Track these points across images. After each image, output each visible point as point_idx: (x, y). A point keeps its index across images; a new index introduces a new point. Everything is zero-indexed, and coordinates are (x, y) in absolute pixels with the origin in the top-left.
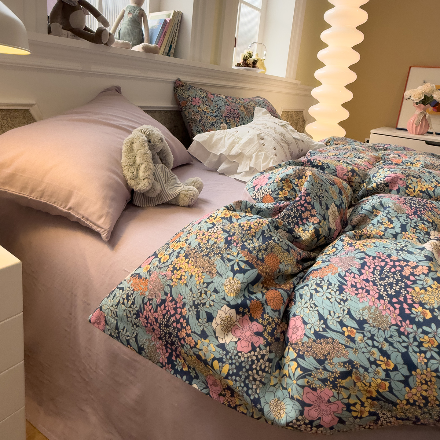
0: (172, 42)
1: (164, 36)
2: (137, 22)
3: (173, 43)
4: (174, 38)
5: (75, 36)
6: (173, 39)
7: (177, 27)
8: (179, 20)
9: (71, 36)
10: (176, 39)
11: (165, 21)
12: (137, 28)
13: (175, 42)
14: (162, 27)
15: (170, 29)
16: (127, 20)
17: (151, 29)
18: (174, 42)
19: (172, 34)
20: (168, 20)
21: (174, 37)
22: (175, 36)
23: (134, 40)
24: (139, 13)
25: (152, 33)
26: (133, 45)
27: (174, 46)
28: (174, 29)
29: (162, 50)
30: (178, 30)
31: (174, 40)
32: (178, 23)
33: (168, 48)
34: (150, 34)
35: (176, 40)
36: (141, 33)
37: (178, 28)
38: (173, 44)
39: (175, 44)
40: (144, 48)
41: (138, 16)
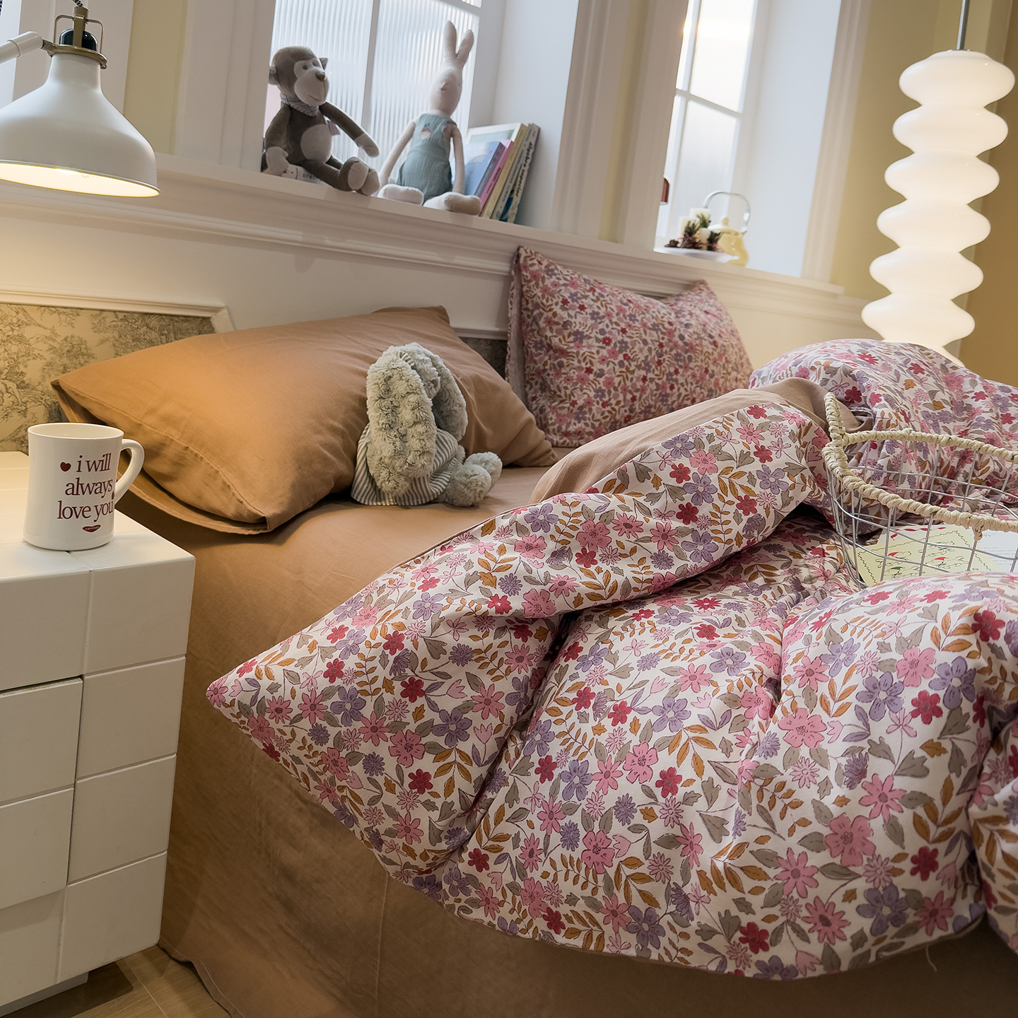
0: (512, 191)
1: (496, 179)
2: (439, 147)
3: (515, 192)
4: (518, 183)
5: (311, 177)
6: (515, 185)
7: (527, 158)
8: (531, 144)
9: (304, 176)
10: (522, 185)
11: (501, 146)
12: (440, 160)
13: (521, 192)
14: (494, 160)
15: (509, 163)
16: (420, 143)
17: (469, 163)
18: (518, 192)
19: (514, 175)
20: (506, 144)
21: (519, 178)
22: (521, 178)
23: (430, 186)
24: (445, 130)
25: (471, 172)
26: (428, 197)
27: (516, 200)
28: (518, 163)
29: (490, 208)
30: (527, 165)
31: (517, 186)
32: (528, 150)
33: (502, 204)
34: (467, 173)
35: (522, 187)
36: (446, 171)
37: (529, 161)
38: (514, 196)
39: (520, 194)
40: (448, 202)
41: (442, 136)
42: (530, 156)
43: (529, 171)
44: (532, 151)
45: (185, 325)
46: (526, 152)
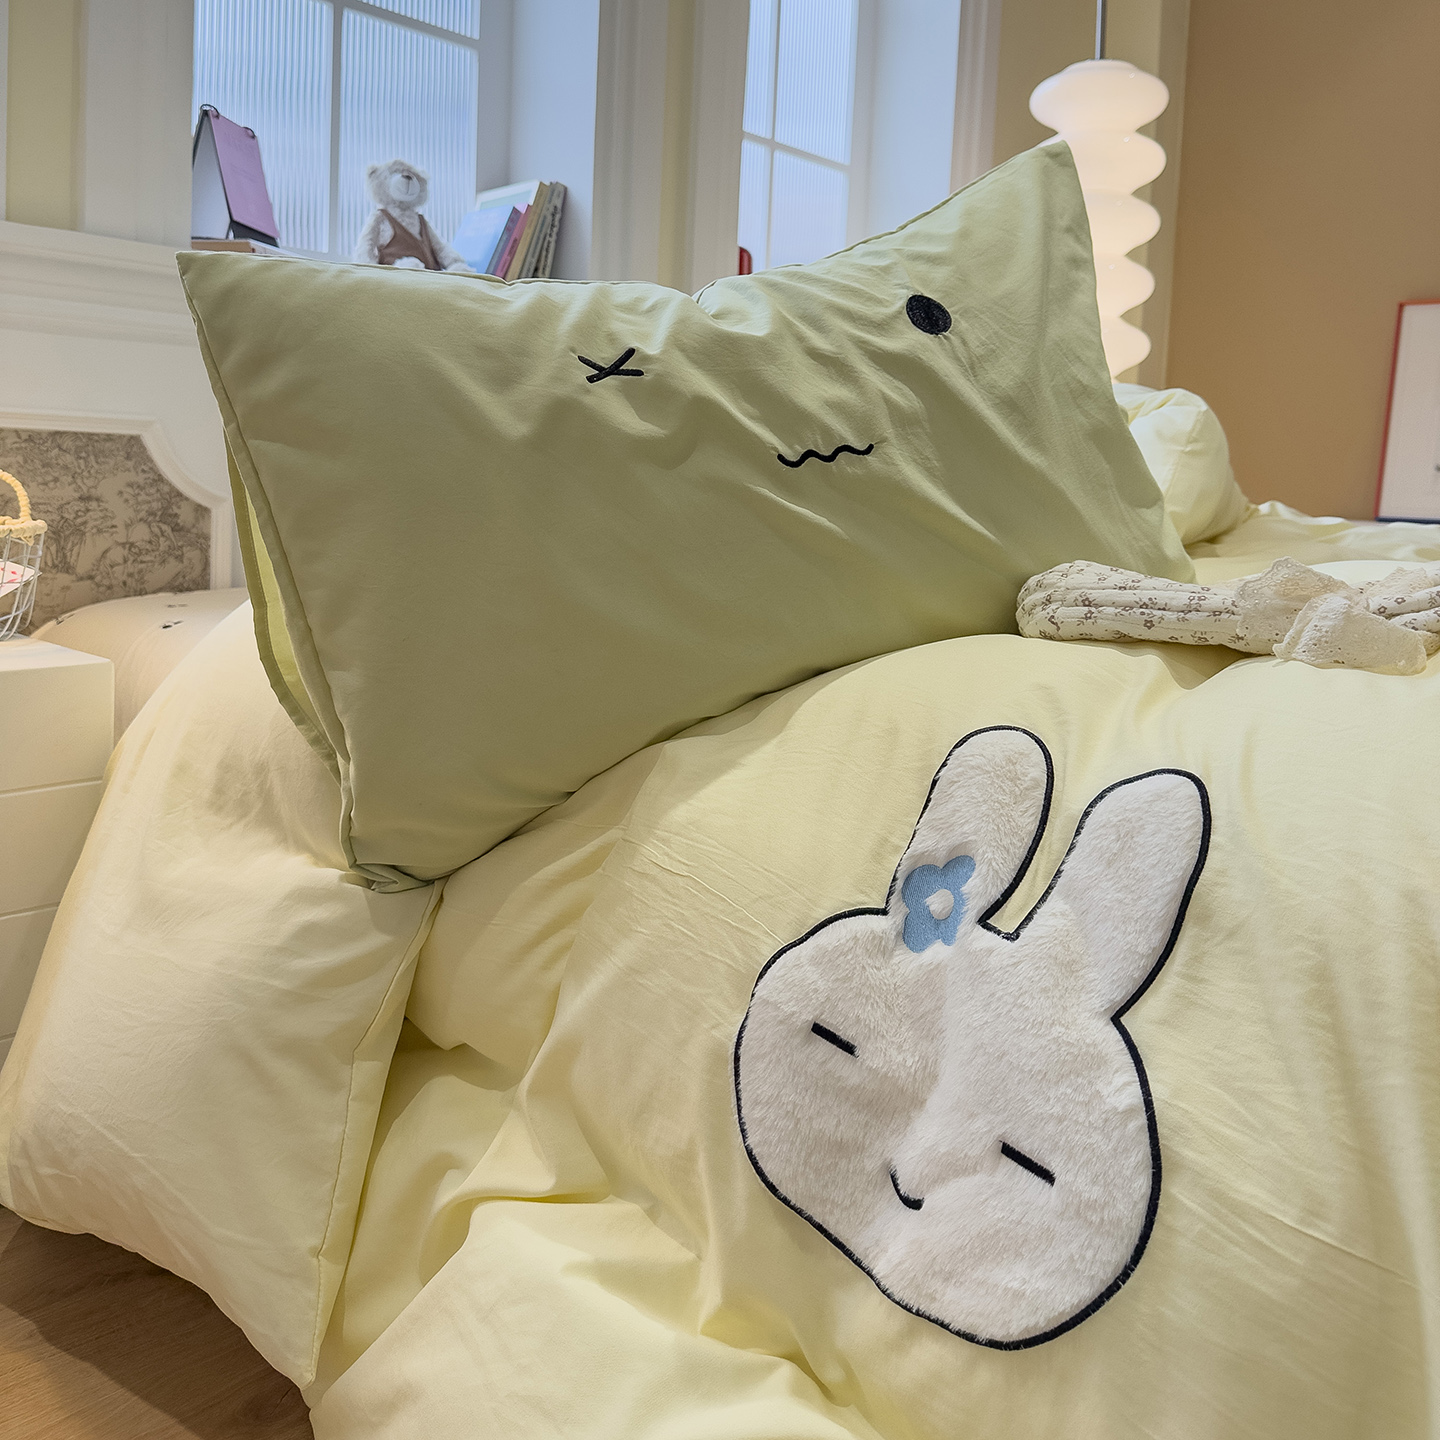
1: (512, 253)
3: (541, 269)
4: (544, 258)
6: (539, 260)
7: (553, 226)
8: (556, 208)
11: (516, 211)
14: (508, 229)
15: (528, 233)
18: (544, 269)
20: (522, 209)
22: (547, 251)
30: (554, 234)
31: (543, 262)
32: (553, 215)
35: (549, 263)
37: (555, 230)
39: (547, 272)
42: (557, 223)
43: (558, 242)
44: (558, 217)
45: (108, 445)
46: (549, 218)
